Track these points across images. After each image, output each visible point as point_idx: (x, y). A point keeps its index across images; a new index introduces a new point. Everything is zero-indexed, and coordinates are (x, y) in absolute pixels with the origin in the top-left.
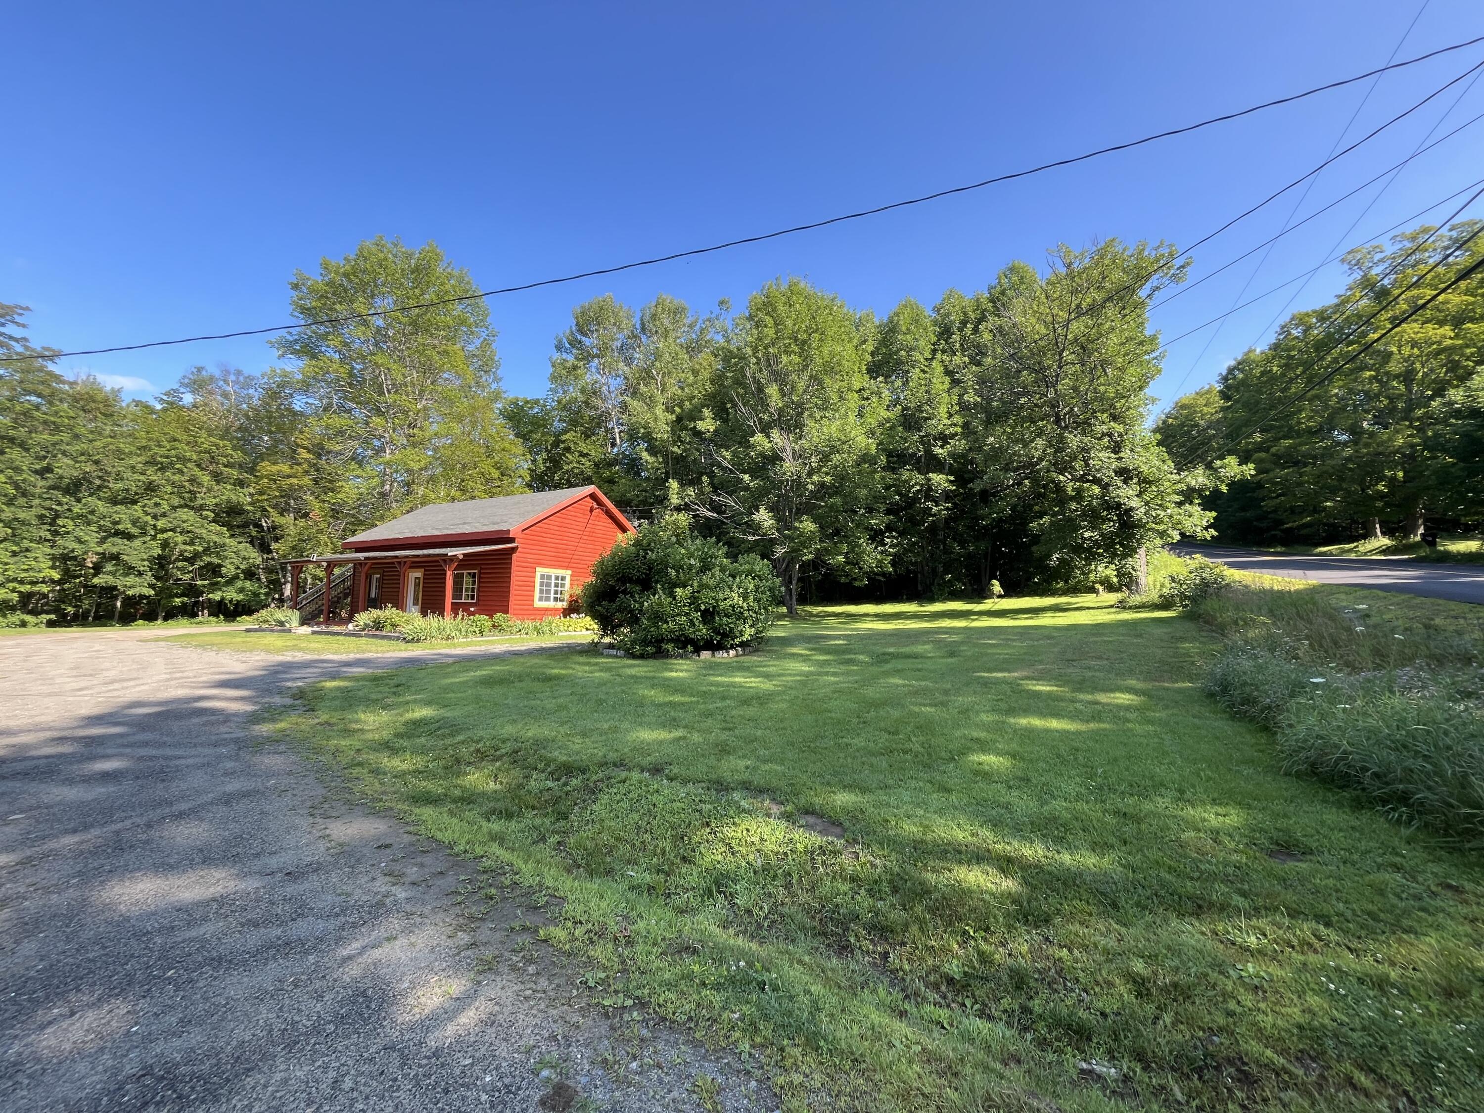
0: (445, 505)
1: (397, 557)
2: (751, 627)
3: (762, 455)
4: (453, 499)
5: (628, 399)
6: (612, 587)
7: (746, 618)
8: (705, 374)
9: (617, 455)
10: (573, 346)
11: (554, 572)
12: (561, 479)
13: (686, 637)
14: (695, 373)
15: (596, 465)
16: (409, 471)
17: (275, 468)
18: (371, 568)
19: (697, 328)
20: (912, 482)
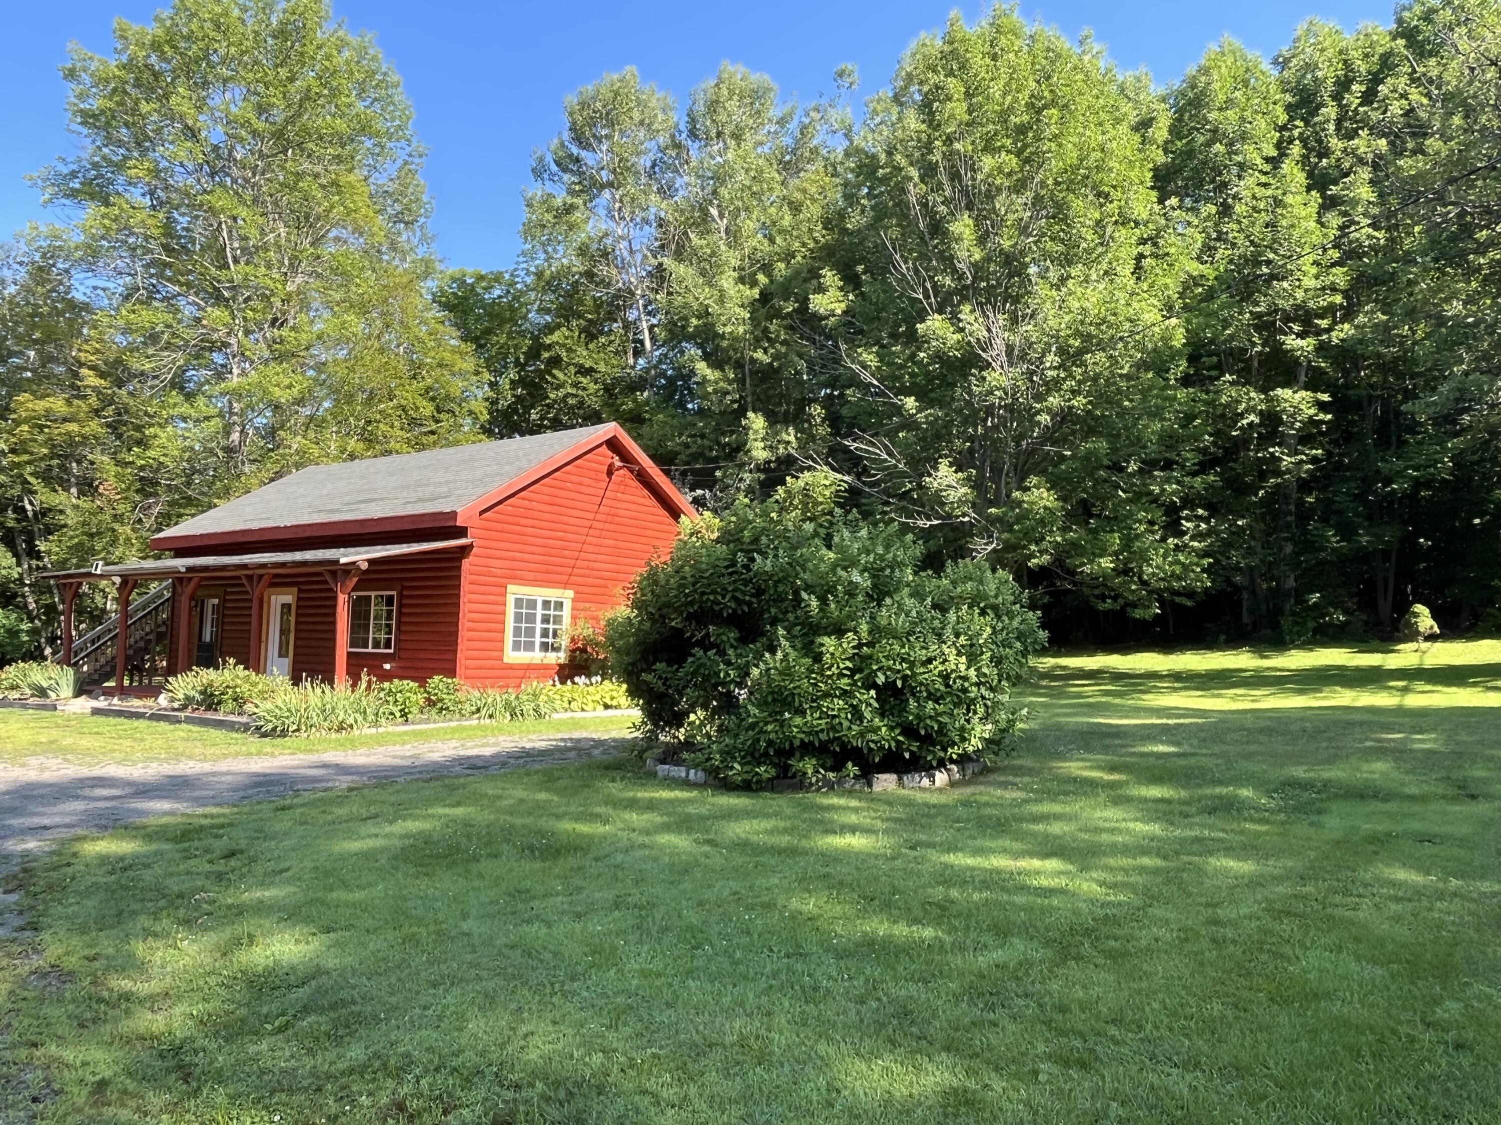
0: (336, 465)
1: (245, 566)
2: (984, 719)
3: (939, 357)
4: (352, 457)
5: (668, 262)
6: (678, 632)
7: (973, 701)
8: (814, 211)
9: (647, 370)
10: (565, 170)
11: (540, 594)
12: (542, 418)
13: (843, 745)
14: (796, 208)
15: (608, 389)
16: (277, 407)
17: (41, 405)
18: (199, 586)
19: (793, 126)
20: (1241, 408)
